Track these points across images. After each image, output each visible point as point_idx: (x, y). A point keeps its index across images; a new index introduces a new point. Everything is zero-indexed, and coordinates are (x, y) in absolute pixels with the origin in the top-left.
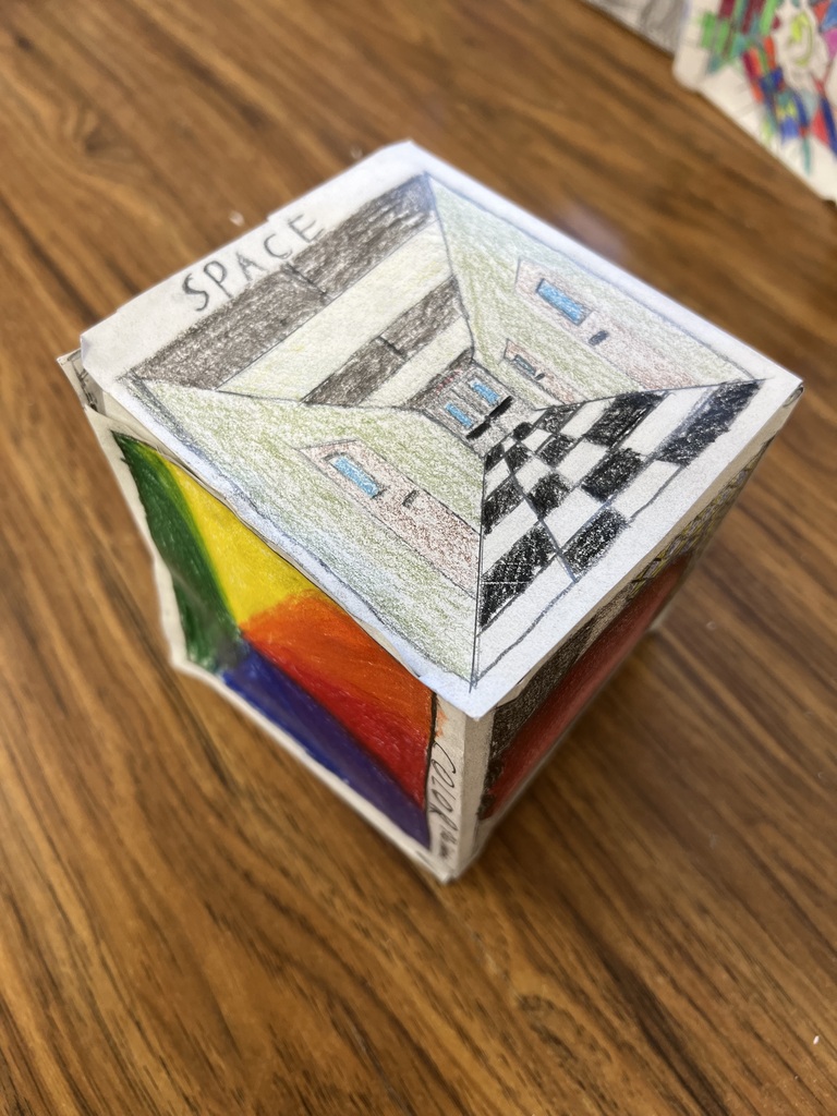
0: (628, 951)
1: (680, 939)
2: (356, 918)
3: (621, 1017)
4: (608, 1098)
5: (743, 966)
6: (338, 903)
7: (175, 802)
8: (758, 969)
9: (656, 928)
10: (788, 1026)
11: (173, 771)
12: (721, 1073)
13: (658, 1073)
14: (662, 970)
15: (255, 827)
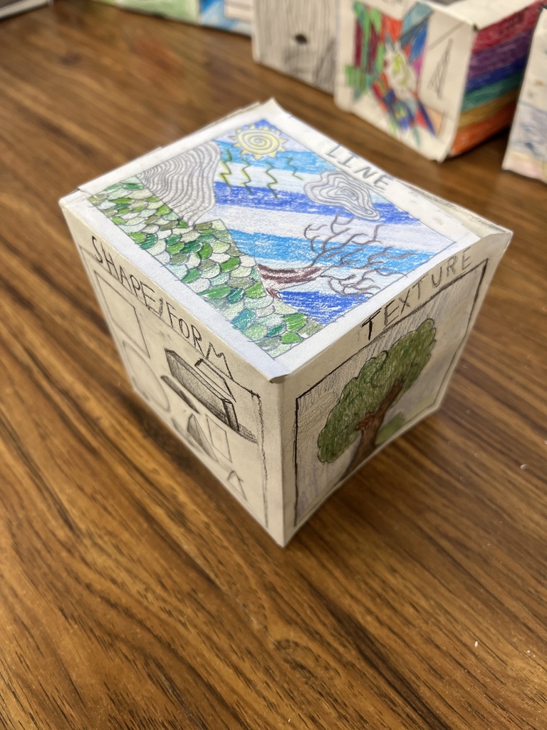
0: (346, 603)
1: (380, 590)
2: (162, 605)
3: (344, 646)
4: (339, 700)
5: (423, 603)
6: (150, 596)
7: (39, 546)
8: (432, 602)
9: (363, 586)
10: (456, 637)
11: (38, 526)
12: (415, 674)
13: (371, 679)
14: (369, 612)
15: (93, 556)
